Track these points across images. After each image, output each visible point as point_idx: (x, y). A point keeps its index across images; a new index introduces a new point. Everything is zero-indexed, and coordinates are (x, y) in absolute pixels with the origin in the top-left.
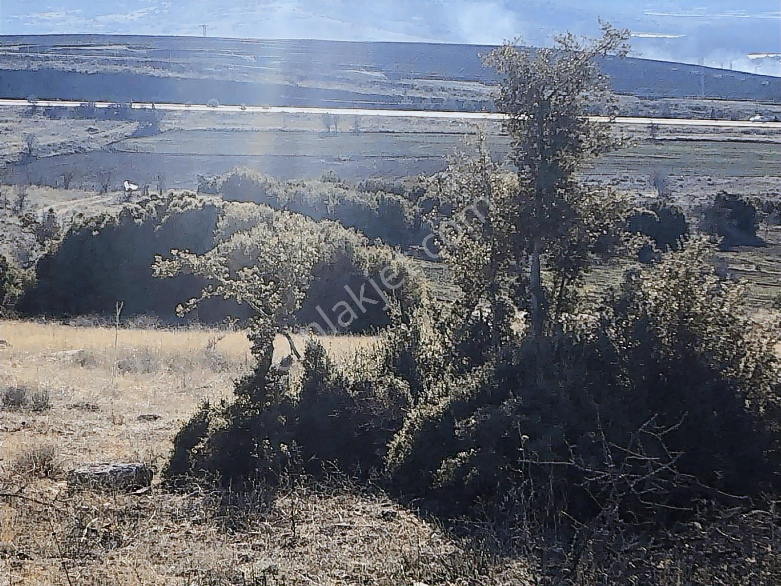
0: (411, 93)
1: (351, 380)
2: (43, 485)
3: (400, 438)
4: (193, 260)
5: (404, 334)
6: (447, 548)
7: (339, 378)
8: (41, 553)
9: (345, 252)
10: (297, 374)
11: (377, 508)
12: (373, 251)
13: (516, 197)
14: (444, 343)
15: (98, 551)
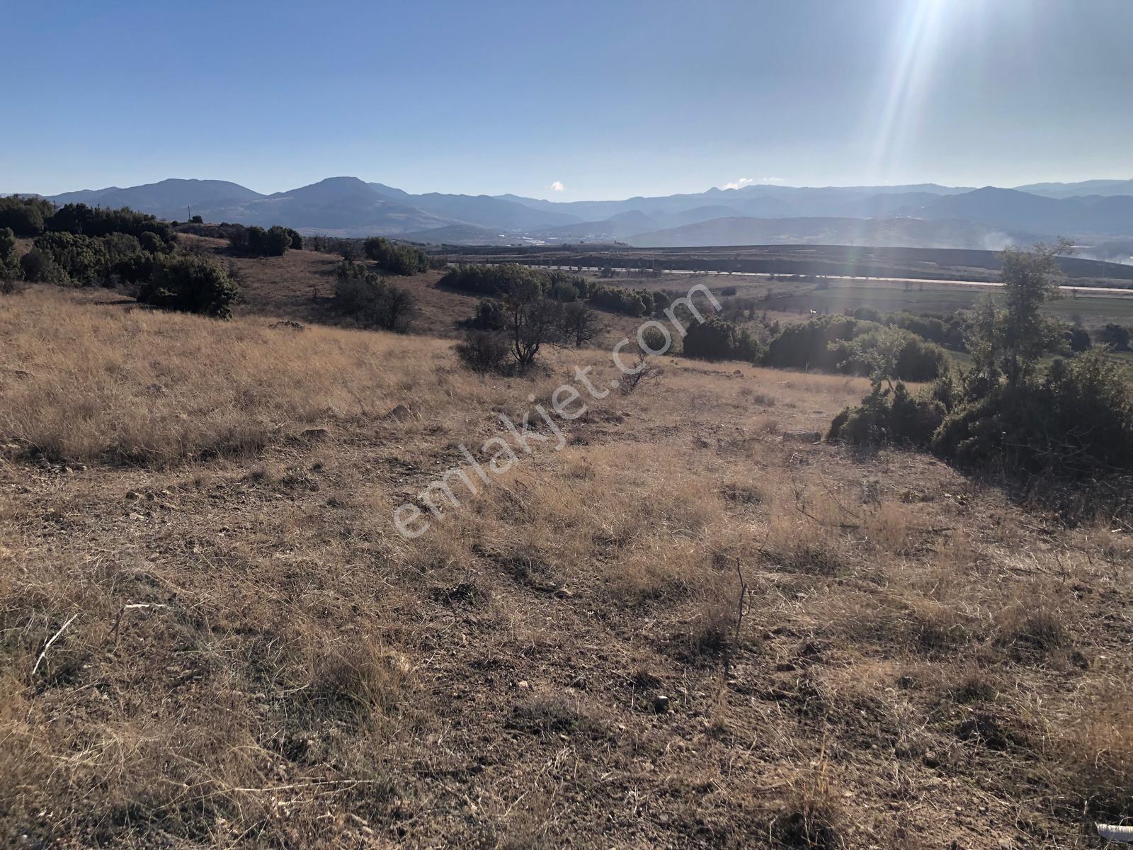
0: (949, 272)
1: (917, 401)
2: (774, 437)
3: (940, 429)
4: (846, 344)
5: (944, 382)
6: (962, 479)
7: (912, 400)
8: (773, 464)
9: (912, 346)
10: (891, 397)
11: (927, 459)
12: (927, 345)
13: (1006, 320)
14: (964, 387)
15: (798, 466)
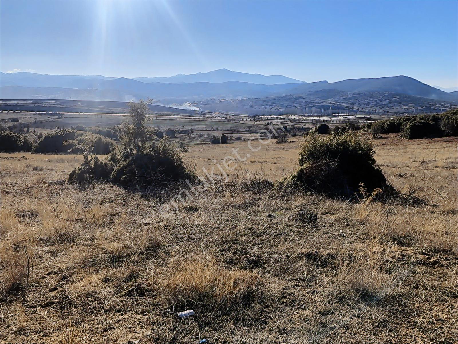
0: (112, 110)
1: (104, 163)
2: (43, 185)
3: (114, 173)
4: (71, 142)
5: (113, 154)
6: (123, 192)
7: (101, 162)
8: (44, 197)
9: (100, 140)
10: (93, 163)
11: (110, 186)
12: (106, 139)
13: (133, 129)
14: (121, 156)
15: (55, 196)
